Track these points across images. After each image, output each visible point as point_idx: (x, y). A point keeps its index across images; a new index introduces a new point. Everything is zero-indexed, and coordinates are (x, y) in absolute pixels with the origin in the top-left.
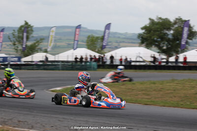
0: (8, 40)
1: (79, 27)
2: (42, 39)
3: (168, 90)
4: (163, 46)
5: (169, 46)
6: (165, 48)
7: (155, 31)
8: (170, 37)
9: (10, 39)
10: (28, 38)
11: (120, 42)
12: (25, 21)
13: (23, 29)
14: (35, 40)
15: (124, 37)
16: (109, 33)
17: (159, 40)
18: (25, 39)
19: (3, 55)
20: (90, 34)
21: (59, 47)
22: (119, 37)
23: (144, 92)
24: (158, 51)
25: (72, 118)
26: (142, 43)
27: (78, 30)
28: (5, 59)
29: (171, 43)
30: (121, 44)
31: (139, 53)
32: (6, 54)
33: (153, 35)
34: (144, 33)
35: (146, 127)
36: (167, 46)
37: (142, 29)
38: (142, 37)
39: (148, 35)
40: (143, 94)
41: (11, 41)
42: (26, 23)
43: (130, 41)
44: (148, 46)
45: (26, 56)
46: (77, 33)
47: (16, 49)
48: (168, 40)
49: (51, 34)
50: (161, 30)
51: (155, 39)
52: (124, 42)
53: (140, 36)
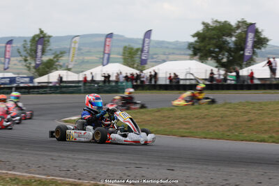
0: (18, 54)
1: (110, 35)
2: (62, 53)
3: (214, 117)
4: (222, 59)
5: (231, 58)
6: (225, 60)
7: (211, 38)
8: (232, 45)
9: (19, 52)
10: (43, 52)
11: (169, 54)
12: (40, 29)
13: (37, 39)
14: (53, 54)
15: (174, 47)
16: (149, 43)
17: (217, 50)
18: (39, 53)
19: (10, 75)
20: (126, 44)
21: (87, 62)
22: (167, 48)
23: (182, 120)
24: (216, 64)
25: (70, 155)
26: (195, 54)
27: (108, 40)
28: (12, 80)
29: (233, 54)
30: (171, 57)
31: (190, 68)
32: (14, 74)
33: (209, 45)
34: (196, 42)
35: (160, 165)
36: (228, 57)
37: (194, 36)
38: (194, 48)
39: (202, 44)
40: (182, 122)
41: (21, 56)
42: (42, 32)
43: (182, 52)
44: (203, 59)
45: (41, 75)
46: (107, 44)
47: (28, 67)
48: (229, 51)
49: (73, 45)
50: (219, 37)
51: (212, 49)
52: (173, 54)
53: (191, 46)
